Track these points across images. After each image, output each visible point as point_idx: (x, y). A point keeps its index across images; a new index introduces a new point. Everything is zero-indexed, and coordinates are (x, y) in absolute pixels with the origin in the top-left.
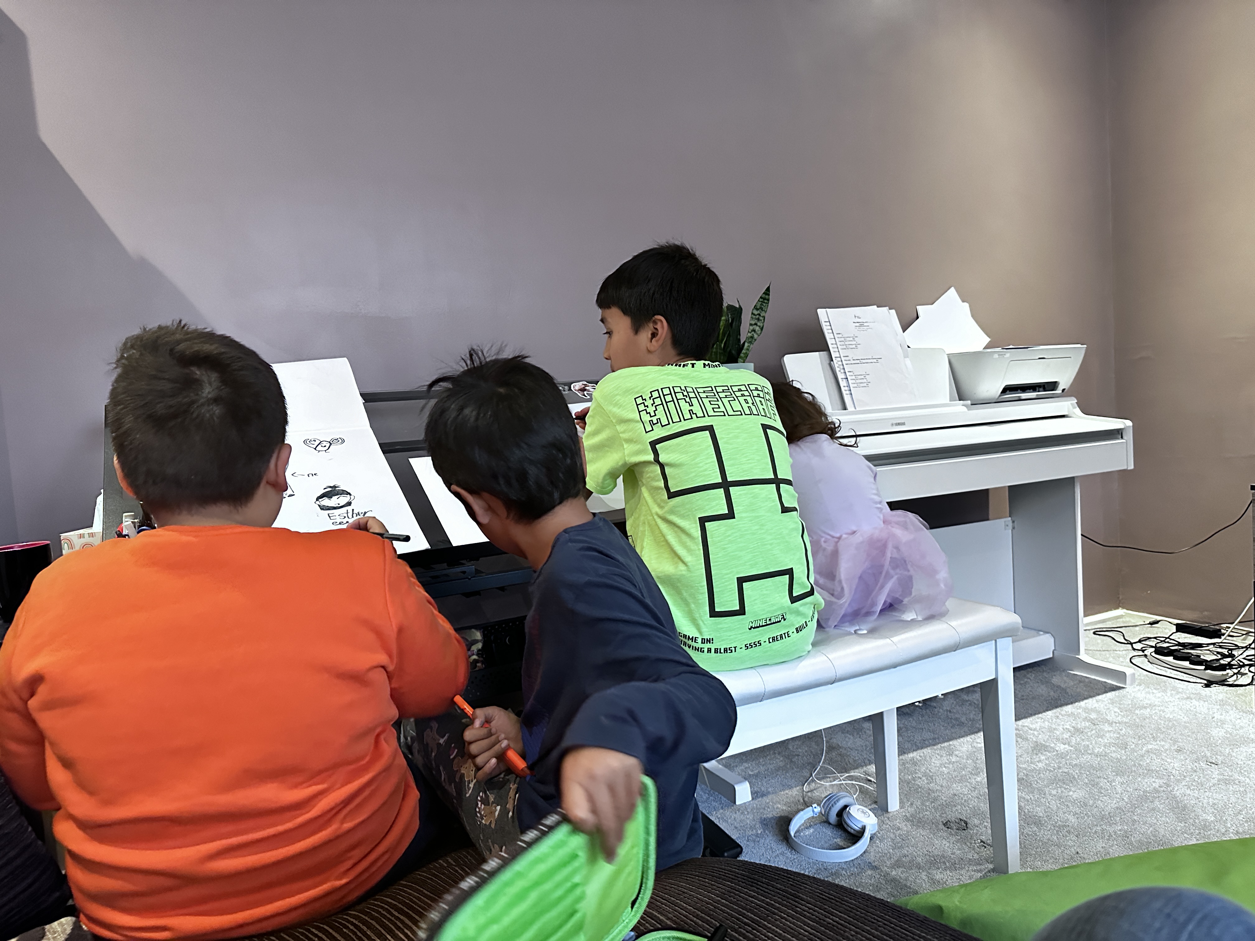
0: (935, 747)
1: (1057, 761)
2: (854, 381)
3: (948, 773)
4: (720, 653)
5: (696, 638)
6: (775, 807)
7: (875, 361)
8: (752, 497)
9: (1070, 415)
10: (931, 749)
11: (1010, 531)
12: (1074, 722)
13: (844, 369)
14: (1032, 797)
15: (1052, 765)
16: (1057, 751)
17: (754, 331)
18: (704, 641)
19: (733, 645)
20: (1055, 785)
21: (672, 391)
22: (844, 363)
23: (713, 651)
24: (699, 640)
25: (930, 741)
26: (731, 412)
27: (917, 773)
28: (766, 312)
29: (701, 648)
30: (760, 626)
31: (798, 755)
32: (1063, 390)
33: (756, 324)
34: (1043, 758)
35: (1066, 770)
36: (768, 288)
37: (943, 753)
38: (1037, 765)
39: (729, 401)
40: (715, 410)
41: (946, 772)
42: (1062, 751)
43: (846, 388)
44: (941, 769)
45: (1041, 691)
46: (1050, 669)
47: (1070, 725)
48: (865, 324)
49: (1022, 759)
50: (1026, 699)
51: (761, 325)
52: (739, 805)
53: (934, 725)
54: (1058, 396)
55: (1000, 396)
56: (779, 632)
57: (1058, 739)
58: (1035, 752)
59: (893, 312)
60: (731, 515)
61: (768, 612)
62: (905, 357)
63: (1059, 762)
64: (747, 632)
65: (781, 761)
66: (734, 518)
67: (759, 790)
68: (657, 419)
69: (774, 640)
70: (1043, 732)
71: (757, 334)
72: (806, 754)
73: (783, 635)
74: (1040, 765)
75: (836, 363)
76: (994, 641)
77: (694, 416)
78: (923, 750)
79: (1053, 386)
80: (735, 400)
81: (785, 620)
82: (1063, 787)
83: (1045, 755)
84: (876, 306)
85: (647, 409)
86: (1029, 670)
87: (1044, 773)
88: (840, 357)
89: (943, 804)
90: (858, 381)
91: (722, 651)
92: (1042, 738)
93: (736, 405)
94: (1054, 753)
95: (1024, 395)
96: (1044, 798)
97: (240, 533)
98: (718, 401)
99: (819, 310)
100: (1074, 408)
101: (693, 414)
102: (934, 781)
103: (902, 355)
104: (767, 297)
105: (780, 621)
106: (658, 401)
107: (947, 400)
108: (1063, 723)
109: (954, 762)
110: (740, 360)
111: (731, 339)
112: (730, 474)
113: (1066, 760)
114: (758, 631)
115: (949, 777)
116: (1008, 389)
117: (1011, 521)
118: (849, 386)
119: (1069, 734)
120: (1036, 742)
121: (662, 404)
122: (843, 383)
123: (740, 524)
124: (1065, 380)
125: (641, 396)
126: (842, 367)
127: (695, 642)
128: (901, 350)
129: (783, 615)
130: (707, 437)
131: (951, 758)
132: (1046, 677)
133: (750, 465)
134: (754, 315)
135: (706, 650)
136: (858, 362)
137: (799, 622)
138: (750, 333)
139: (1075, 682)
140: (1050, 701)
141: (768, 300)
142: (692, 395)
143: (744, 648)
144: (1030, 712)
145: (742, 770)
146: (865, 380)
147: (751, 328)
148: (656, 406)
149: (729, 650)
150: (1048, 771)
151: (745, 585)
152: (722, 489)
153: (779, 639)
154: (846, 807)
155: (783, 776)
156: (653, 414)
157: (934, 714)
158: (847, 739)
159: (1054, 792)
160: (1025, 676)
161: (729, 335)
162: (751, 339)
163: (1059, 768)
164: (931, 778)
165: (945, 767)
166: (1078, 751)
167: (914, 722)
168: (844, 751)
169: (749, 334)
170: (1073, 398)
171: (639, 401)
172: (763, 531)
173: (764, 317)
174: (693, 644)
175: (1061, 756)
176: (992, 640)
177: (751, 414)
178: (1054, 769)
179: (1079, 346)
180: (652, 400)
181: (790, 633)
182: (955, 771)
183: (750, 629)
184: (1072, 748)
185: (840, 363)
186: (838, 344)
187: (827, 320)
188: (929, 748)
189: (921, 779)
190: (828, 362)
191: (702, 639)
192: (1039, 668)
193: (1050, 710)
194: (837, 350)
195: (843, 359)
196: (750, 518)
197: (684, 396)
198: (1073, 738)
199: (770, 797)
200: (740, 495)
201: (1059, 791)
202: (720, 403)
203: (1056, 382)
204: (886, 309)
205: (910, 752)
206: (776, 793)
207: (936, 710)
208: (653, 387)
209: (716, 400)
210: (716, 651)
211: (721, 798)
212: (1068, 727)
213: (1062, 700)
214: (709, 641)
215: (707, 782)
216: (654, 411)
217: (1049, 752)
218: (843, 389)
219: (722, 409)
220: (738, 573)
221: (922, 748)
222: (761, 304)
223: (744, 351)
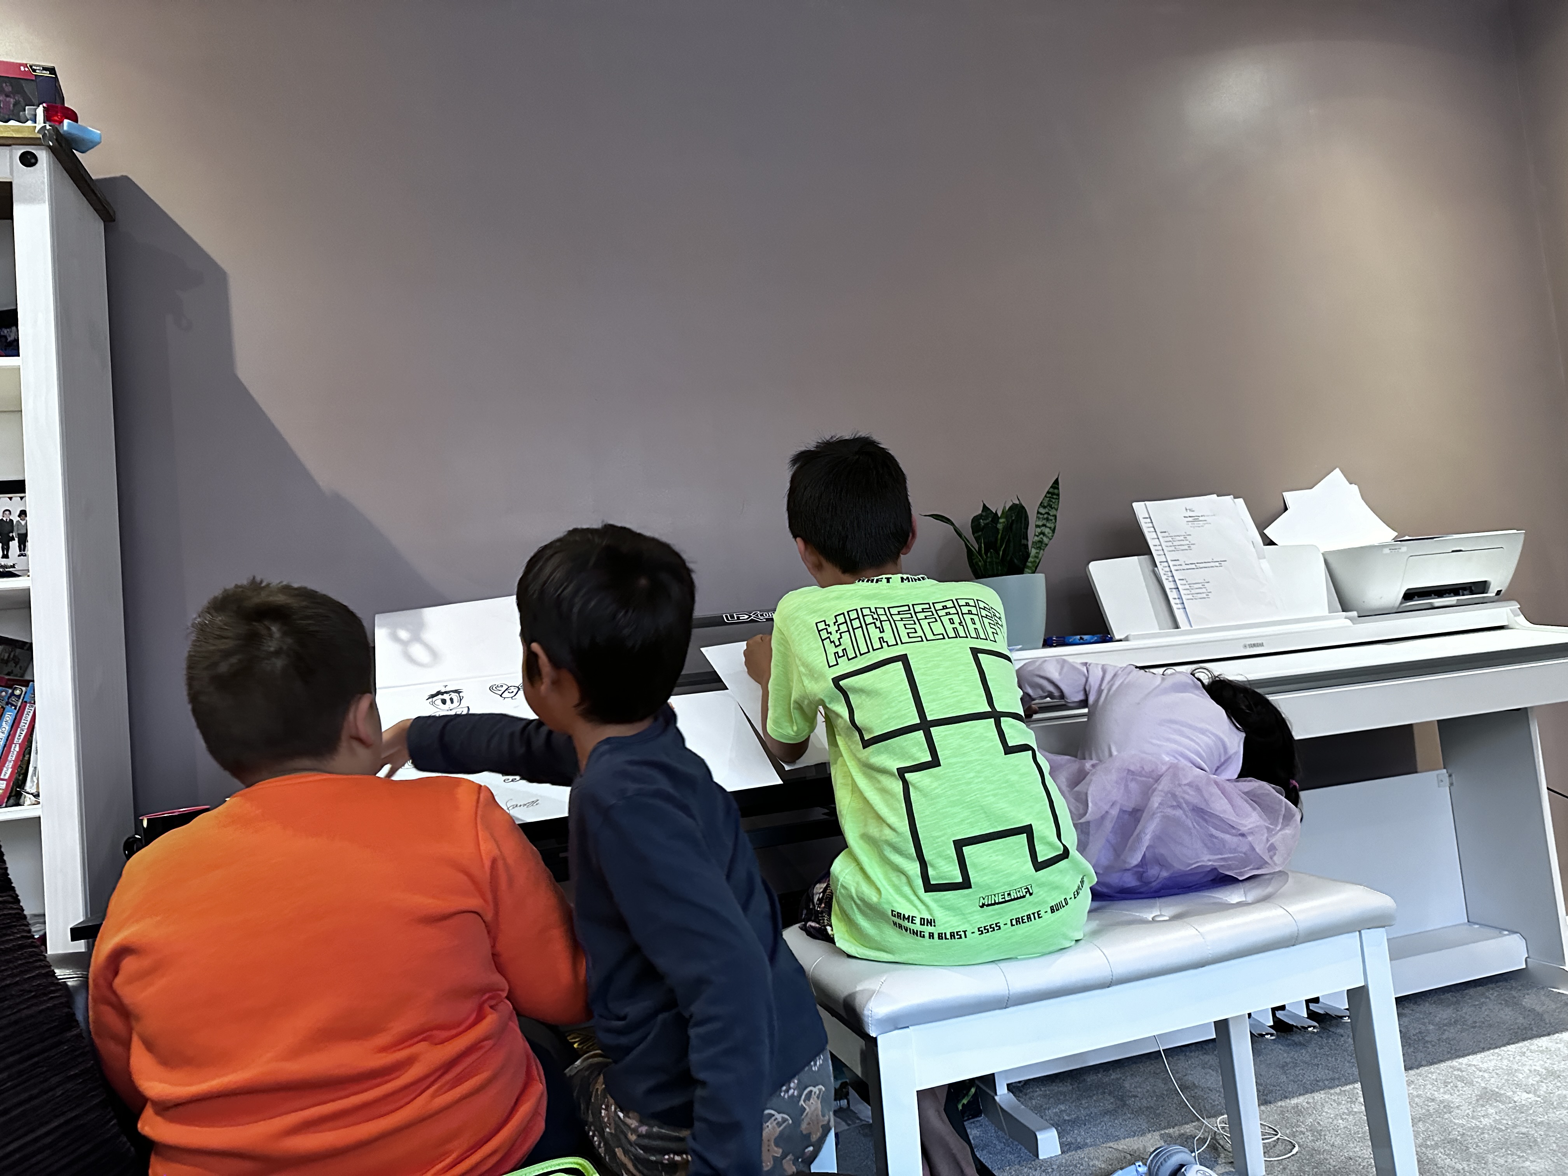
0: (1332, 1091)
1: (1513, 1117)
2: (1186, 592)
3: (1344, 1127)
4: (946, 938)
5: (913, 917)
6: (1091, 1163)
7: (1217, 564)
8: (961, 738)
9: (1511, 626)
10: (1325, 1093)
11: (1448, 788)
12: (1548, 1061)
13: (1173, 576)
14: (1465, 1166)
15: (1505, 1122)
16: (1515, 1102)
17: (1043, 533)
18: (923, 922)
19: (961, 929)
20: (1504, 1150)
21: (860, 614)
22: (1173, 568)
23: (936, 936)
24: (917, 921)
25: (1327, 1083)
26: (930, 636)
27: (1300, 1126)
28: (1057, 510)
29: (921, 932)
30: (995, 904)
31: (1136, 1096)
32: (1499, 593)
33: (1044, 525)
34: (1491, 1111)
35: (1524, 1130)
36: (1056, 482)
37: (1343, 1099)
38: (1481, 1122)
39: (929, 623)
40: (911, 635)
41: (1342, 1126)
42: (1523, 1102)
43: (1178, 601)
44: (1335, 1122)
45: (1504, 1017)
46: (1522, 985)
47: (1541, 1066)
48: (1201, 518)
49: (1459, 1111)
50: (1480, 1027)
51: (1052, 526)
52: (1044, 1161)
53: (1336, 1060)
54: (1492, 601)
55: (1401, 603)
56: (1026, 911)
57: (1518, 1085)
58: (1481, 1102)
59: (1241, 501)
60: (935, 762)
61: (1005, 884)
62: (1259, 558)
63: (1515, 1118)
64: (978, 911)
65: (1112, 1103)
66: (939, 765)
67: (1073, 1141)
68: (843, 650)
69: (1018, 921)
70: (1497, 1074)
71: (1047, 537)
72: (1147, 1095)
73: (1032, 916)
74: (1486, 1121)
75: (1161, 569)
76: (1358, 933)
77: (885, 645)
78: (1313, 1095)
79: (1481, 587)
80: (936, 621)
81: (1031, 894)
82: (1516, 1155)
83: (1496, 1107)
84: (1215, 495)
85: (831, 637)
86: (1491, 986)
87: (1491, 1133)
88: (1167, 562)
89: (1329, 1171)
90: (1193, 591)
91: (948, 936)
92: (1494, 1083)
93: (938, 628)
94: (1510, 1105)
95: (1437, 602)
96: (1483, 1168)
97: (320, 780)
98: (915, 624)
99: (1134, 504)
100: (1516, 615)
101: (884, 642)
102: (1322, 1137)
103: (1255, 555)
104: (1056, 491)
105: (1024, 897)
106: (843, 628)
107: (1325, 612)
108: (1531, 1062)
109: (1356, 1112)
110: (1026, 570)
111: (1012, 545)
112: (931, 711)
113: (1527, 1116)
114: (994, 910)
115: (1345, 1133)
116: (1409, 595)
117: (1447, 775)
118: (1180, 598)
119: (1538, 1078)
120: (1486, 1088)
121: (849, 631)
122: (1172, 595)
123: (948, 772)
124: (1499, 580)
125: (824, 621)
126: (1170, 574)
127: (912, 923)
128: (1254, 550)
129: (1027, 888)
130: (901, 669)
131: (1353, 1106)
132: (1515, 997)
133: (955, 699)
134: (1041, 514)
135: (927, 935)
136: (1193, 566)
137: (1054, 899)
138: (1037, 536)
139: (1559, 1005)
140: (1516, 1030)
141: (1058, 495)
142: (883, 618)
143: (977, 933)
144: (1482, 1045)
145: (1056, 1114)
146: (1204, 590)
147: (1039, 530)
148: (840, 633)
149: (957, 935)
150: (1496, 1131)
151: (967, 850)
152: (922, 731)
153: (1026, 920)
154: (1182, 1166)
155: (1110, 1123)
156: (837, 643)
157: (1338, 1045)
158: (1208, 1077)
159: (1501, 1161)
160: (1483, 994)
161: (1009, 540)
162: (1040, 545)
163: (1515, 1126)
164: (1317, 1133)
165: (1342, 1119)
166: (1548, 1103)
167: (1307, 1056)
168: (1200, 1093)
169: (1036, 538)
170: (1516, 603)
171: (821, 626)
172: (980, 780)
173: (1055, 516)
174: (909, 925)
175: (1521, 1109)
176: (1355, 931)
177: (956, 637)
178: (1507, 1128)
179: (1515, 531)
180: (836, 626)
181: (1042, 913)
182: (1355, 1125)
183: (982, 907)
184: (1539, 1099)
185: (1168, 569)
186: (1164, 544)
187: (1147, 516)
188: (1322, 1092)
189: (1304, 1134)
190: (1151, 568)
191: (921, 919)
192: (1506, 984)
193: (1513, 1043)
194: (1161, 552)
195: (1171, 564)
196: (960, 764)
197: (873, 619)
198: (1543, 1084)
199: (1086, 1150)
200: (946, 735)
201: (1510, 1161)
202: (917, 627)
203: (1486, 581)
204: (1229, 498)
205: (1293, 1097)
206: (1095, 1145)
207: (1342, 1039)
208: (838, 610)
209: (913, 622)
210: (940, 936)
211: (1020, 1149)
212: (1538, 1068)
213: (1535, 1029)
214: (930, 923)
215: (1005, 1128)
216: (839, 639)
217: (1503, 1103)
218: (1172, 602)
219: (920, 633)
220: (953, 835)
221: (1312, 1092)
222: (1050, 501)
223: (1030, 559)
